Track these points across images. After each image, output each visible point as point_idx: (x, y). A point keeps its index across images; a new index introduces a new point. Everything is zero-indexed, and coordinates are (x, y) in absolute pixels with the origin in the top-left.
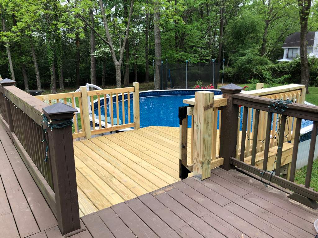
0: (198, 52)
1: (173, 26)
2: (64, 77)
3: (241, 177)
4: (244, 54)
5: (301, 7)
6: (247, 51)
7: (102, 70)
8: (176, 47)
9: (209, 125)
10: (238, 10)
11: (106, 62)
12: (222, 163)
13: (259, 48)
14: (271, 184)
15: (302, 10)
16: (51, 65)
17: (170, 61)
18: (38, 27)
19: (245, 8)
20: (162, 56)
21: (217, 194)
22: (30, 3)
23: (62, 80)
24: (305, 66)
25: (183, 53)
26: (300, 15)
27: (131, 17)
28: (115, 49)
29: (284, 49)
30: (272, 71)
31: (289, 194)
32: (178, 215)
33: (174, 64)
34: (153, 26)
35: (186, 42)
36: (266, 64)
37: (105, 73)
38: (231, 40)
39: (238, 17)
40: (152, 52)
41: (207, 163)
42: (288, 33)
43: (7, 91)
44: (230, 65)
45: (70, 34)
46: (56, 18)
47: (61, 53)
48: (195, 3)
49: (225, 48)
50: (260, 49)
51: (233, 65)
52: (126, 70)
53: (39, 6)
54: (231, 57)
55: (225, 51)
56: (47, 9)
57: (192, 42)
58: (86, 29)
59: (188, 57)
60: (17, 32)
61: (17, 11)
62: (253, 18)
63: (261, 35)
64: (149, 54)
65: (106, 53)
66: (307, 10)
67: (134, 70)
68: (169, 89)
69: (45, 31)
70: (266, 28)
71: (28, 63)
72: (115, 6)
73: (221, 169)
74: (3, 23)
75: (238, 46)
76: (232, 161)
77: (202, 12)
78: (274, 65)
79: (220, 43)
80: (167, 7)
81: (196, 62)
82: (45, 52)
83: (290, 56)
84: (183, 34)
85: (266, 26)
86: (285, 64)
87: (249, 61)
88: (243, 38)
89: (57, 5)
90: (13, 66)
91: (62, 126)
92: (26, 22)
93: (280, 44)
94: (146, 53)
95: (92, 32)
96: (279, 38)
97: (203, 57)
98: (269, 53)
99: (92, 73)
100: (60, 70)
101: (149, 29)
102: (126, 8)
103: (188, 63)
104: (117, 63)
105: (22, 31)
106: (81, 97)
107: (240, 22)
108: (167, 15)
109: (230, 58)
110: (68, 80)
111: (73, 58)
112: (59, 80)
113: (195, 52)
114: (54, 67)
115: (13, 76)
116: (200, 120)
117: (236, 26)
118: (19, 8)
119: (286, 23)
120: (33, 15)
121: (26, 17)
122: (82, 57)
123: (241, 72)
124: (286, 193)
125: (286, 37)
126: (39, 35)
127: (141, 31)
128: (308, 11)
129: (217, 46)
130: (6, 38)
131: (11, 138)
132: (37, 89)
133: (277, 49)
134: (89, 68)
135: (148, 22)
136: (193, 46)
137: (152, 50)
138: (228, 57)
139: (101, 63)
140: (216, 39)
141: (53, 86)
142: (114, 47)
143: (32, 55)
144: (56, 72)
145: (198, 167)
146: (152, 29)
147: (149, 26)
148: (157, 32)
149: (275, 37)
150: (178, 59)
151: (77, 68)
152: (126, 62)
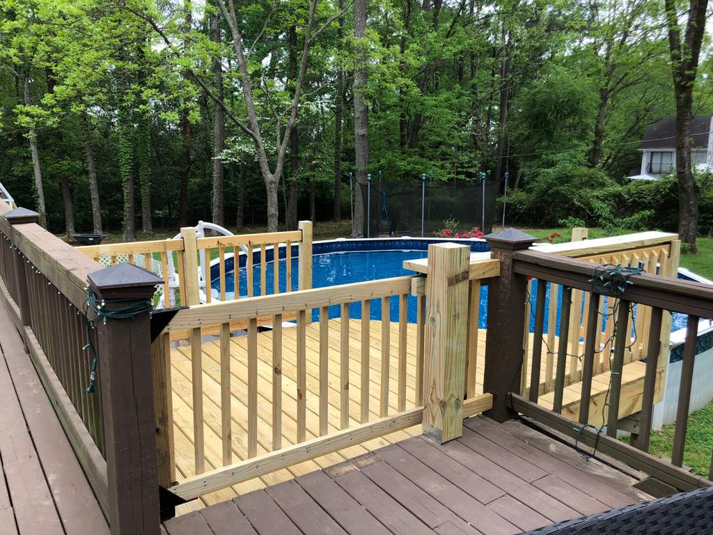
0: (451, 155)
1: (395, 100)
2: (154, 206)
3: (531, 439)
4: (553, 161)
5: (676, 62)
6: (560, 156)
7: (238, 191)
8: (402, 144)
9: (458, 319)
10: (541, 66)
11: (248, 174)
12: (490, 406)
13: (586, 149)
14: (598, 454)
15: (680, 69)
16: (124, 180)
17: (387, 175)
18: (101, 96)
19: (557, 63)
20: (370, 163)
21: (474, 475)
22: (85, 45)
23: (149, 213)
24: (687, 192)
25: (416, 158)
26: (675, 81)
27: (304, 78)
28: (268, 146)
29: (642, 153)
30: (615, 202)
31: (638, 479)
32: (383, 521)
33: (397, 181)
34: (352, 99)
35: (424, 134)
36: (603, 185)
37: (246, 199)
38: (524, 130)
39: (539, 83)
40: (350, 155)
41: (454, 405)
42: (652, 119)
43: (20, 234)
44: (521, 186)
45: (169, 113)
46: (141, 77)
47: (149, 153)
48: (444, 50)
49: (511, 148)
50: (590, 151)
51: (528, 186)
52: (292, 194)
53: (105, 52)
54: (524, 169)
55: (510, 154)
56: (122, 59)
57: (439, 135)
58: (206, 101)
59: (427, 168)
60: (53, 107)
61: (57, 62)
62: (572, 85)
63: (590, 121)
64: (343, 160)
65: (247, 155)
66: (690, 69)
67: (308, 194)
68: (385, 237)
69: (115, 105)
70: (602, 106)
71: (75, 173)
72: (270, 54)
73: (487, 418)
74: (26, 86)
75: (539, 144)
76: (511, 400)
77: (461, 69)
78: (619, 188)
79: (499, 137)
80: (382, 57)
81: (444, 179)
82: (115, 149)
83: (655, 168)
84: (418, 116)
85: (601, 101)
86: (643, 187)
87: (564, 179)
88: (552, 126)
89: (144, 50)
90: (42, 180)
91: (128, 315)
92: (75, 85)
93: (634, 142)
94: (337, 156)
95: (218, 107)
96: (631, 129)
97: (463, 167)
98: (610, 161)
99: (216, 199)
100: (145, 190)
101: (344, 103)
102: (293, 58)
103: (427, 179)
104: (269, 177)
105: (65, 104)
106: (184, 251)
107: (545, 92)
108: (383, 74)
109: (521, 170)
110: (161, 212)
111: (174, 164)
112: (142, 213)
113: (444, 156)
114: (131, 182)
115: (41, 201)
116: (438, 307)
117: (534, 101)
118: (60, 55)
119: (645, 96)
120: (90, 70)
121: (75, 76)
122: (194, 162)
123: (545, 201)
124: (631, 478)
125: (647, 127)
126: (103, 112)
127: (327, 109)
128: (692, 72)
129: (494, 145)
130: (28, 119)
131: (24, 338)
132: (93, 231)
133: (627, 152)
134: (209, 187)
135: (341, 89)
136: (440, 143)
137: (349, 149)
138: (518, 169)
139: (235, 176)
140: (492, 128)
141: (128, 225)
142: (266, 142)
143: (86, 157)
144: (135, 194)
145: (434, 413)
146: (349, 104)
147: (345, 97)
148: (361, 112)
149: (621, 127)
150: (405, 170)
151: (184, 186)
152: (292, 176)
